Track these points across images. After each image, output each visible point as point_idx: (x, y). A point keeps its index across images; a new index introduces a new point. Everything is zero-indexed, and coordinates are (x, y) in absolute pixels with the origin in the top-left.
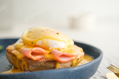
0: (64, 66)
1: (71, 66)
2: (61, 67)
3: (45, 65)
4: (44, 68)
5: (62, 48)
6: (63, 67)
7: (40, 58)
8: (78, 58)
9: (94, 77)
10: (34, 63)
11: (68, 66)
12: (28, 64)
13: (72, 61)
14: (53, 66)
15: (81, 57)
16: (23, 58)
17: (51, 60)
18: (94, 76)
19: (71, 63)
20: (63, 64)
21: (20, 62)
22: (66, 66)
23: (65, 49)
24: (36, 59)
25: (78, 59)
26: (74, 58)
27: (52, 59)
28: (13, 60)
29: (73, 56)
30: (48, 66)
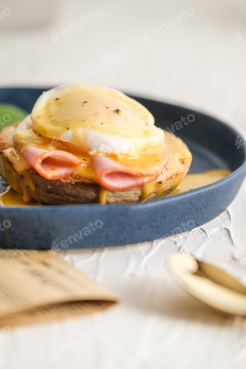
0: (120, 197)
1: (141, 198)
2: (112, 200)
3: (74, 192)
4: (72, 199)
5: (122, 154)
6: (119, 200)
7: (63, 175)
8: (161, 181)
9: (201, 229)
10: (50, 185)
11: (130, 198)
12: (36, 186)
13: (142, 186)
14: (92, 195)
15: (171, 178)
16: (27, 170)
17: (87, 181)
18: (203, 227)
19: (139, 192)
20: (118, 193)
21: (20, 179)
22: (127, 197)
23: (130, 154)
24: (53, 177)
25: (160, 183)
26: (146, 180)
27: (90, 180)
28: (5, 171)
29: (142, 176)
30: (82, 195)
